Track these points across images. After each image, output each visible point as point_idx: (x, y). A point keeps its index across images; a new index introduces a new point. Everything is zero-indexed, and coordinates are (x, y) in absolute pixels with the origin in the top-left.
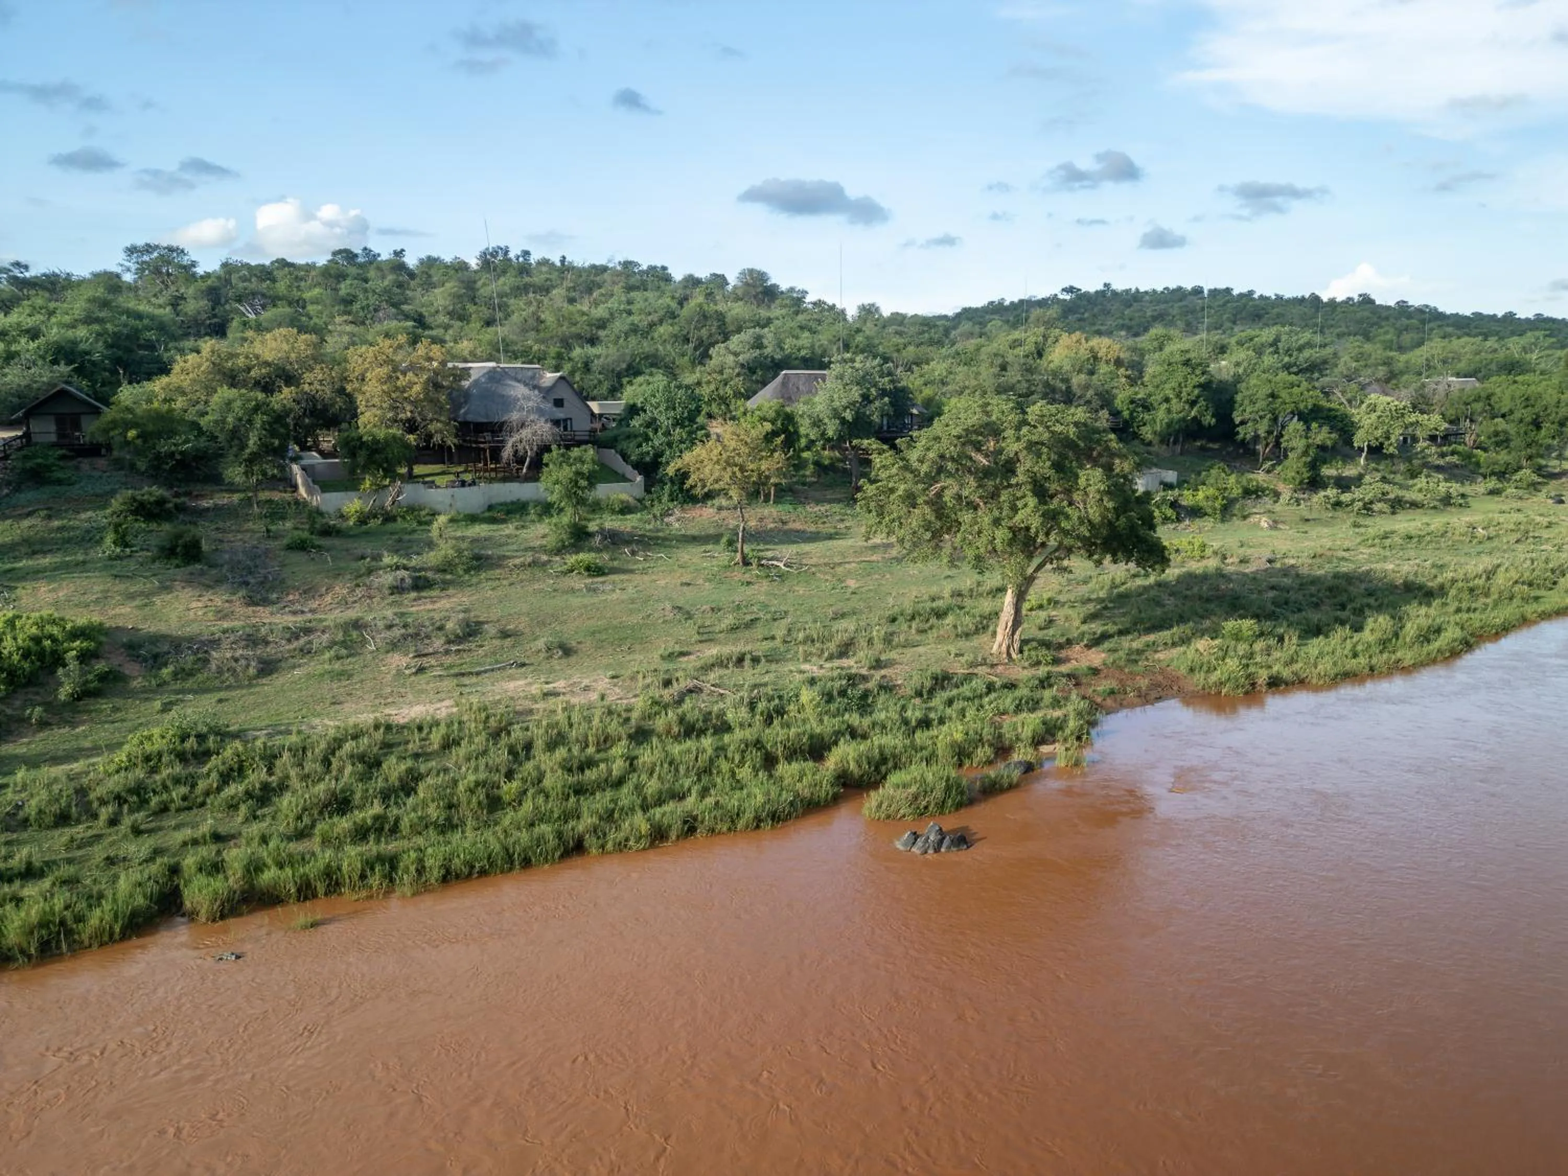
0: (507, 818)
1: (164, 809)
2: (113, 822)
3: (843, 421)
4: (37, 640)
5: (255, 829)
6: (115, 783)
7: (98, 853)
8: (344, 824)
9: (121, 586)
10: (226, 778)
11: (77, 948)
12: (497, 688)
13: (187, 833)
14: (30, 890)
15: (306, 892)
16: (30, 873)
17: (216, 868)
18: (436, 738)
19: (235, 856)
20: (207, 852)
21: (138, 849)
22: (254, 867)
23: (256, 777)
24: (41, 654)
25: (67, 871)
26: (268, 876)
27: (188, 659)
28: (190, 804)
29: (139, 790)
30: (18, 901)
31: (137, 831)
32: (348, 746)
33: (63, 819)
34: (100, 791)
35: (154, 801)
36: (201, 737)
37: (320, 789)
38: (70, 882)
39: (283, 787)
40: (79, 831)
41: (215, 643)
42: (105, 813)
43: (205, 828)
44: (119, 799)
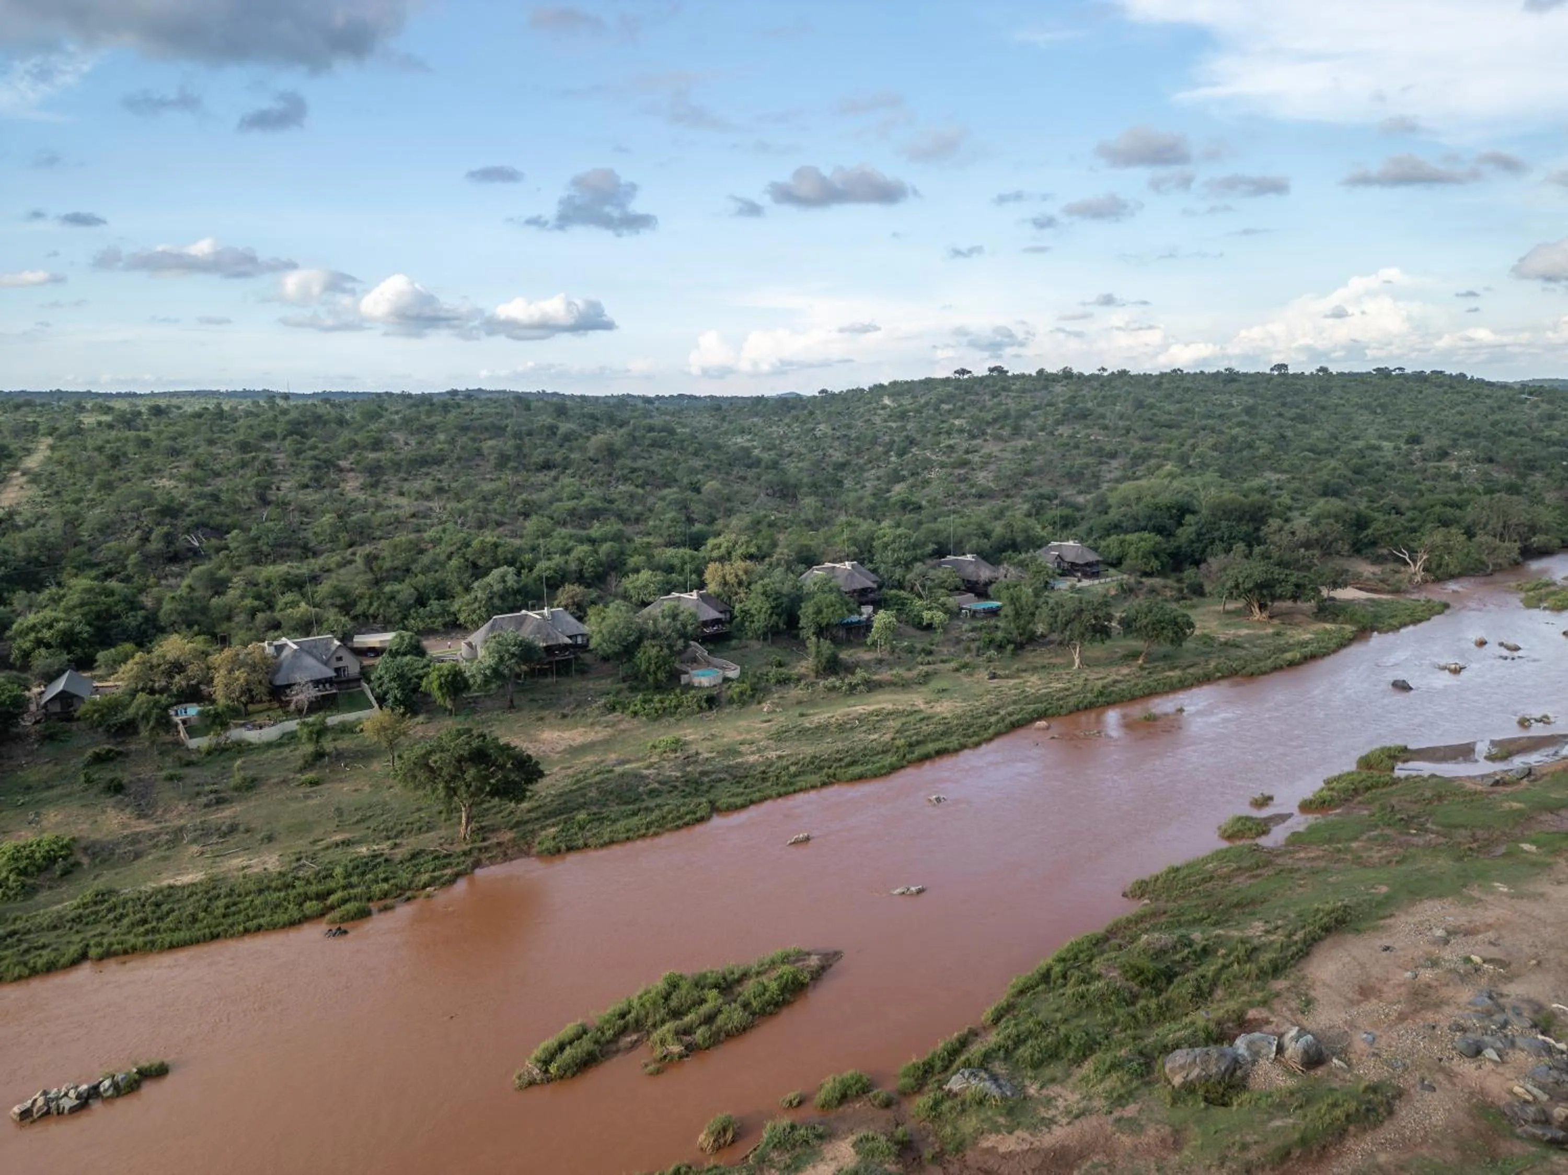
0: (197, 925)
1: (87, 924)
2: (71, 929)
3: (485, 675)
4: (48, 852)
5: (113, 931)
6: (72, 915)
7: (65, 939)
8: (142, 929)
9: (84, 811)
10: (110, 910)
11: (57, 969)
12: (226, 864)
13: (93, 933)
14: (44, 952)
15: (126, 952)
16: (44, 947)
17: (99, 945)
18: (186, 893)
19: (106, 941)
20: (98, 939)
21: (77, 938)
22: (111, 944)
23: (120, 910)
24: (50, 858)
25: (55, 946)
26: (115, 947)
27: (105, 854)
28: (96, 922)
29: (80, 916)
30: (40, 956)
31: (78, 932)
32: (153, 899)
33: (55, 928)
34: (69, 917)
35: (85, 921)
36: (103, 895)
37: (138, 916)
38: (56, 949)
39: (127, 915)
40: (59, 932)
41: (118, 844)
42: (68, 925)
43: (98, 931)
44: (73, 920)
